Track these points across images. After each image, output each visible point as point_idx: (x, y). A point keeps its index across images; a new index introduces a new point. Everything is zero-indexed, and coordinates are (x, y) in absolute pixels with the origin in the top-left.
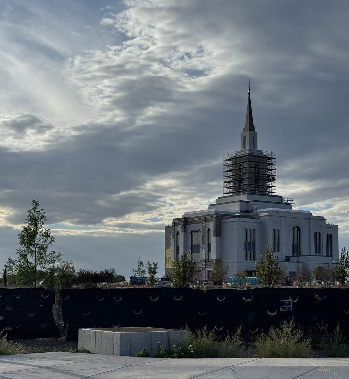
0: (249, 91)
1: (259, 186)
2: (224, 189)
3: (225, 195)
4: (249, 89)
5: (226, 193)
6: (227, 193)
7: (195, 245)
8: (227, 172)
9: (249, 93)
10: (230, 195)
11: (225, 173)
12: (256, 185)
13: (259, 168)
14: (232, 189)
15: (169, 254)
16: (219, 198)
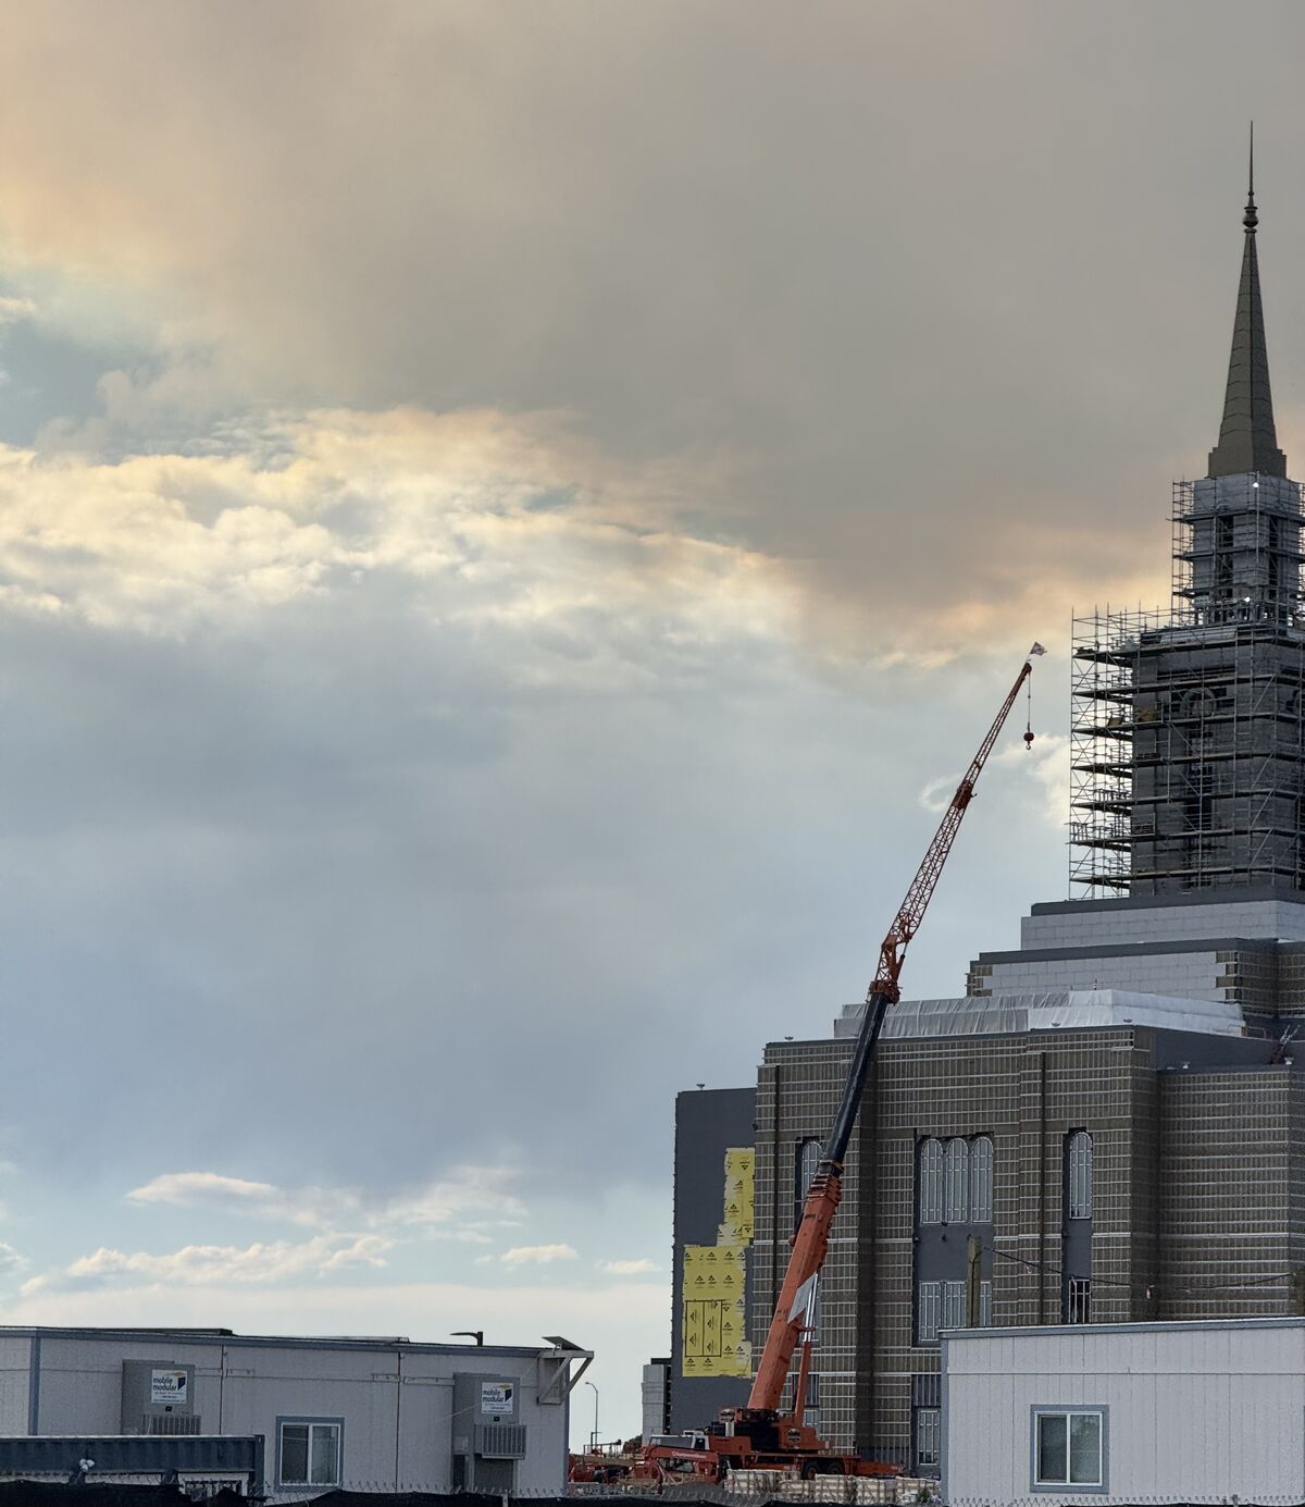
0: (1251, 210)
2: (1077, 847)
3: (1081, 892)
4: (1251, 194)
5: (1089, 876)
6: (1095, 881)
7: (945, 1224)
9: (1251, 222)
10: (1118, 893)
14: (1127, 849)
15: (706, 1279)
16: (1039, 909)
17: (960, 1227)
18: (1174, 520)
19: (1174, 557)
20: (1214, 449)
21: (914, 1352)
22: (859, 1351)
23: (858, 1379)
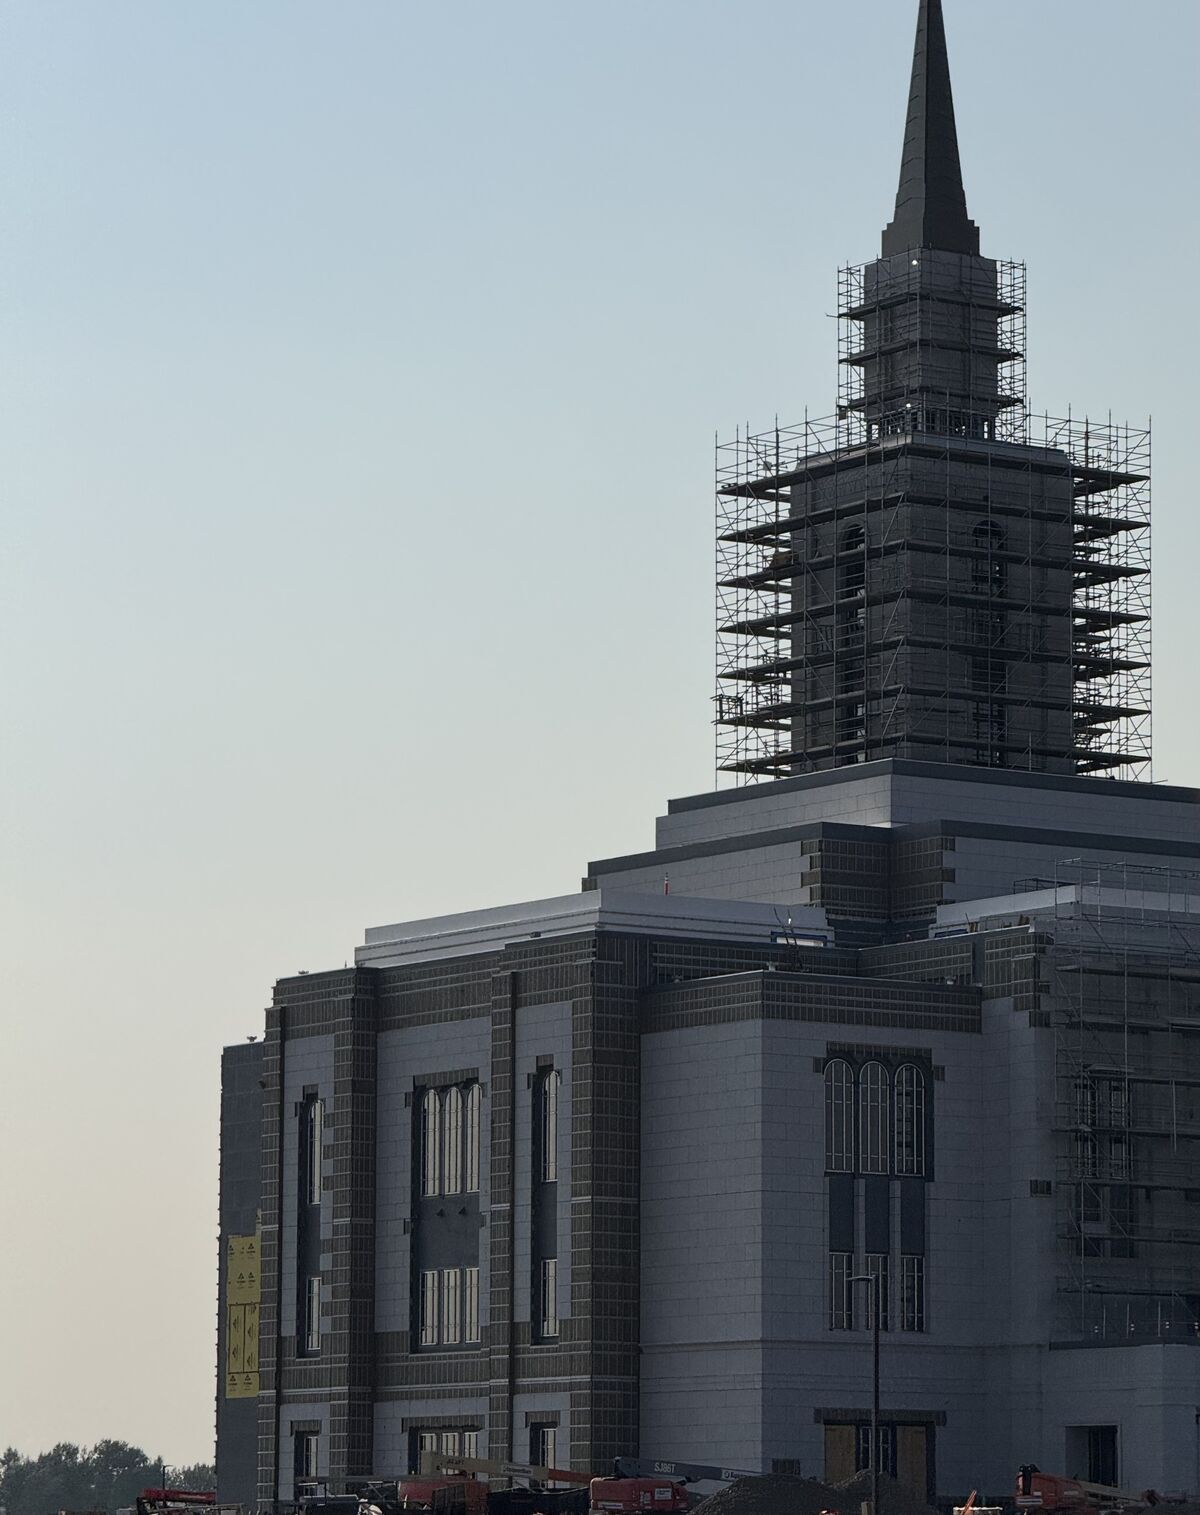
1: (1002, 703)
2: (722, 728)
5: (734, 763)
6: (740, 767)
8: (742, 591)
10: (764, 779)
11: (731, 595)
12: (984, 700)
13: (1003, 561)
14: (786, 728)
15: (246, 1279)
16: (675, 806)
17: (454, 1199)
18: (840, 316)
19: (840, 362)
20: (889, 225)
21: (412, 1359)
22: (352, 1361)
23: (351, 1396)
